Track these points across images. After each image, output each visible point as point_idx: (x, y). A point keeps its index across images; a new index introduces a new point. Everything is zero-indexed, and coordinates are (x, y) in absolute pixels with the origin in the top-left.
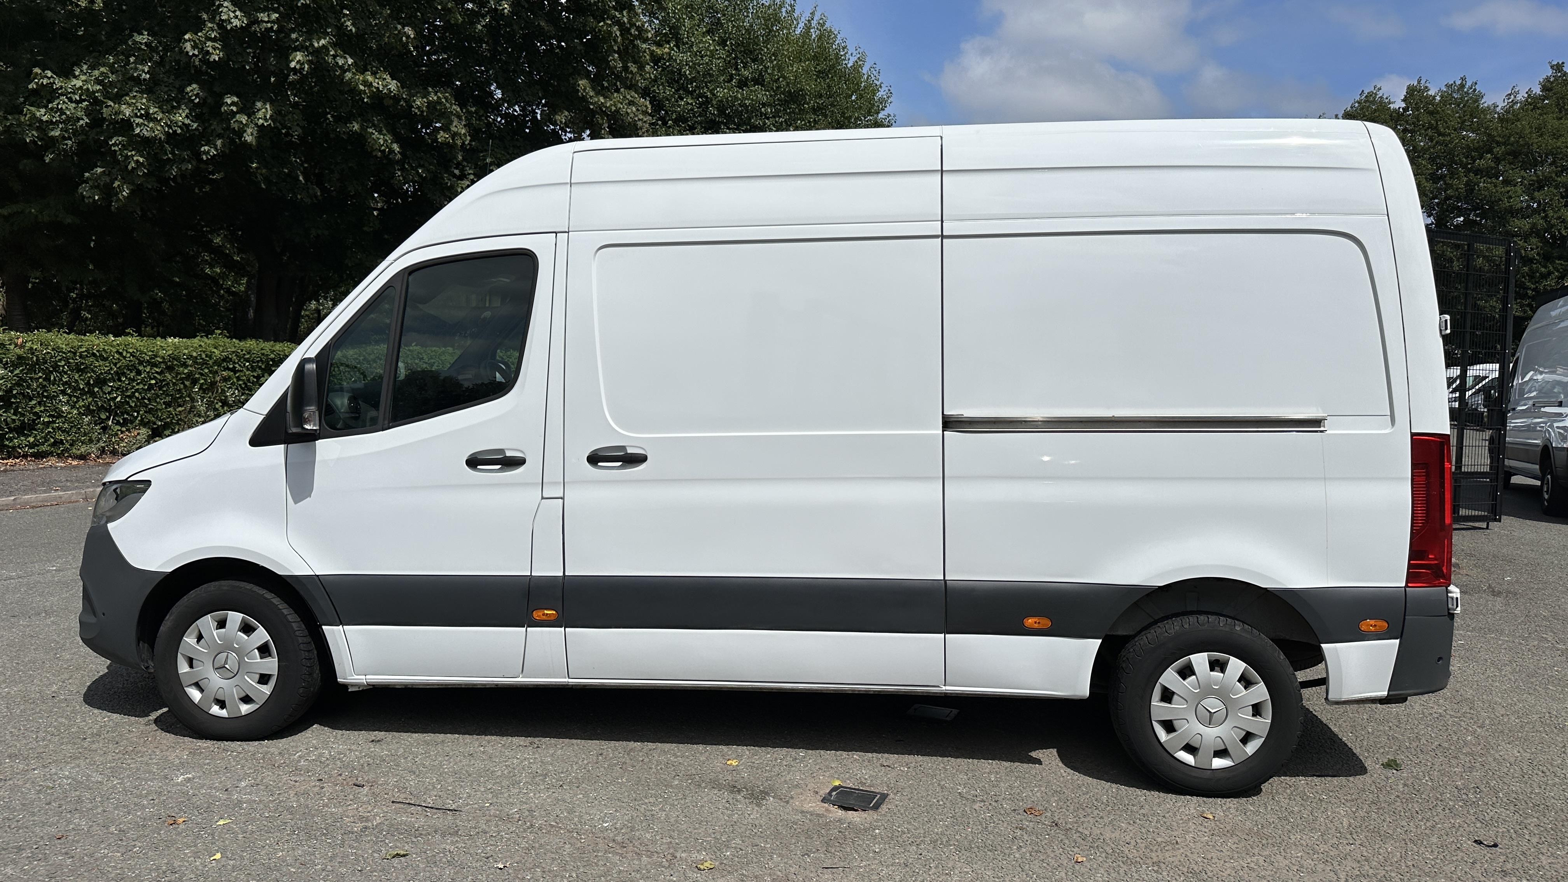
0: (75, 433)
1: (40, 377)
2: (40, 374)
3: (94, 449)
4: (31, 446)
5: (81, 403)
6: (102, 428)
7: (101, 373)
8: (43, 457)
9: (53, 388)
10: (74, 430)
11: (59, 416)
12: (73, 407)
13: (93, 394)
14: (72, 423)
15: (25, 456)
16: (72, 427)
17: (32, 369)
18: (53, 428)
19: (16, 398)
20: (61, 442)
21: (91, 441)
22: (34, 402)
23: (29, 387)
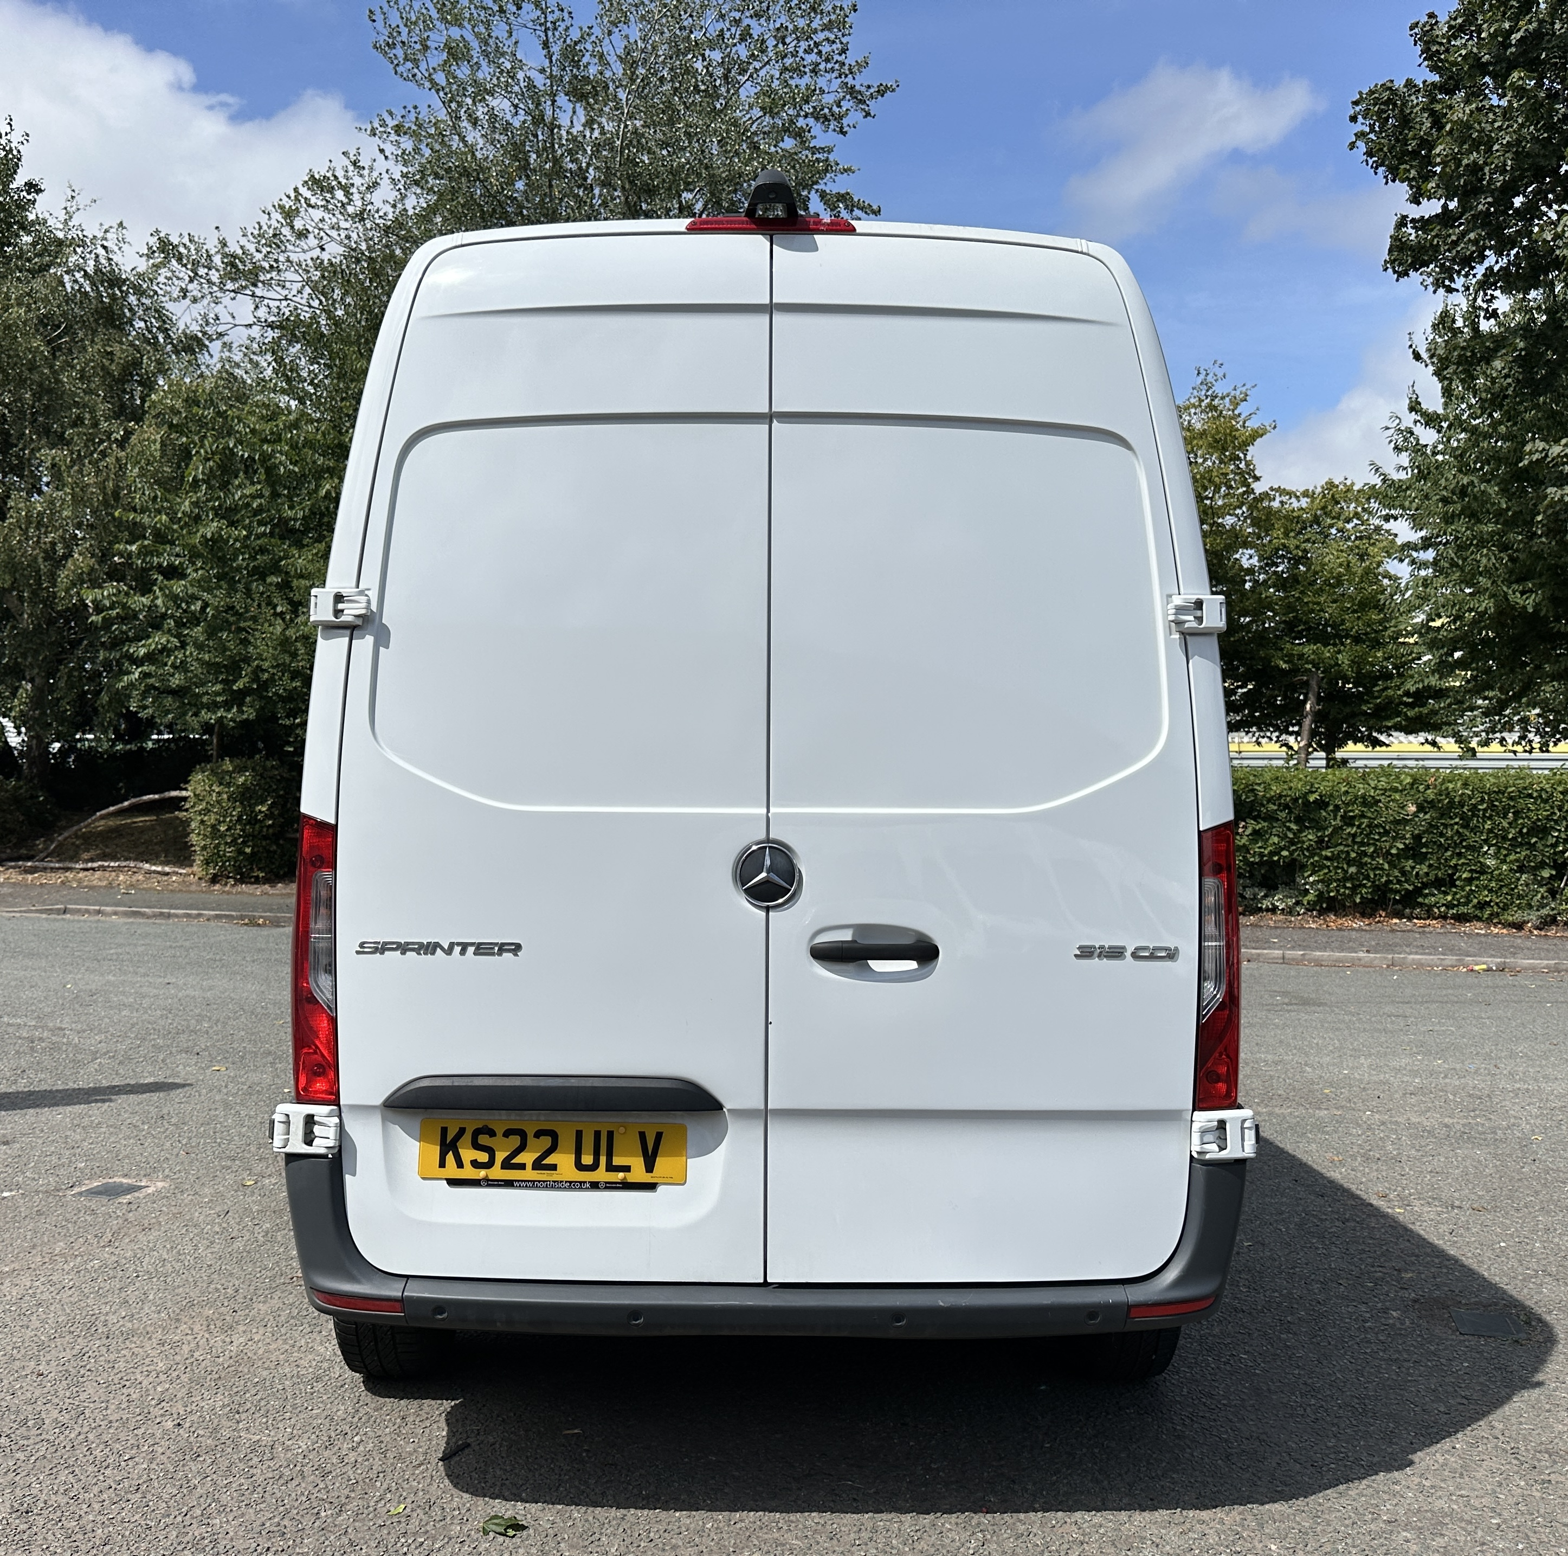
0: (1507, 894)
1: (1456, 823)
2: (1457, 820)
3: (1533, 917)
4: (1449, 906)
5: (1512, 857)
6: (1549, 891)
7: (1539, 820)
8: (1469, 921)
9: (1473, 839)
10: (1505, 890)
11: (1482, 872)
12: (1504, 861)
13: (1532, 847)
14: (1501, 881)
15: (1445, 917)
16: (1502, 886)
17: (1444, 813)
18: (1477, 886)
19: (1427, 847)
20: (1488, 904)
21: (1530, 907)
22: (1449, 853)
23: (1442, 835)
